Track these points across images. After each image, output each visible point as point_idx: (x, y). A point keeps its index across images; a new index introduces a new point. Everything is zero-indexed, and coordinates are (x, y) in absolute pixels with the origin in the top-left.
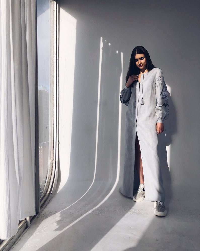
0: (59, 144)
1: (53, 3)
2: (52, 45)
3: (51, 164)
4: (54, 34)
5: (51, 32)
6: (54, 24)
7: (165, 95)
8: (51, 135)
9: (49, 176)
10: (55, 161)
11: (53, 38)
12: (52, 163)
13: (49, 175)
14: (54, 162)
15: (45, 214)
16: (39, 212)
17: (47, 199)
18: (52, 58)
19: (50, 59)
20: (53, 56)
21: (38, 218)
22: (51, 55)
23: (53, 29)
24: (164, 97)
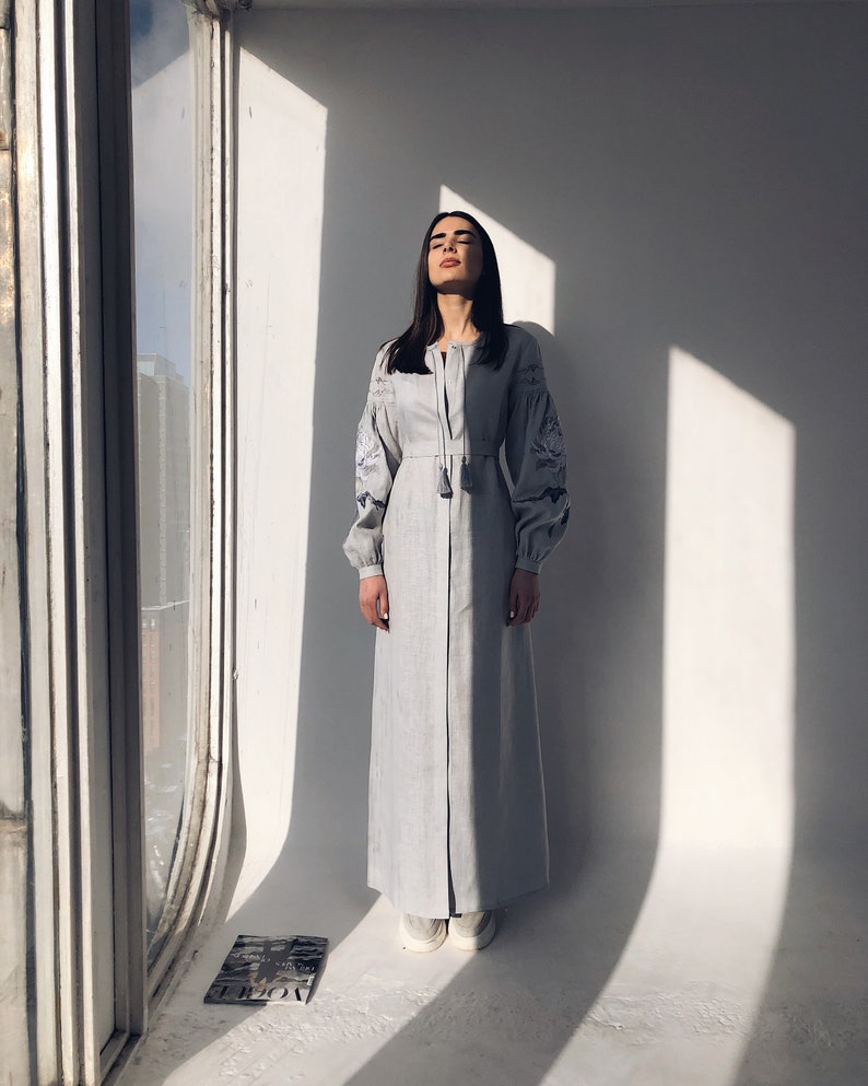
0: (234, 683)
1: (206, 28)
2: (202, 222)
3: (201, 776)
4: (212, 175)
5: (200, 163)
6: (212, 125)
7: (552, 451)
8: (198, 639)
9: (191, 835)
10: (217, 759)
11: (208, 192)
12: (204, 769)
13: (189, 828)
14: (214, 767)
15: (171, 1038)
16: (145, 1030)
17: (181, 948)
18: (202, 285)
19: (193, 291)
20: (206, 272)
21: (137, 1061)
22: (199, 268)
23: (207, 148)
24: (549, 460)
